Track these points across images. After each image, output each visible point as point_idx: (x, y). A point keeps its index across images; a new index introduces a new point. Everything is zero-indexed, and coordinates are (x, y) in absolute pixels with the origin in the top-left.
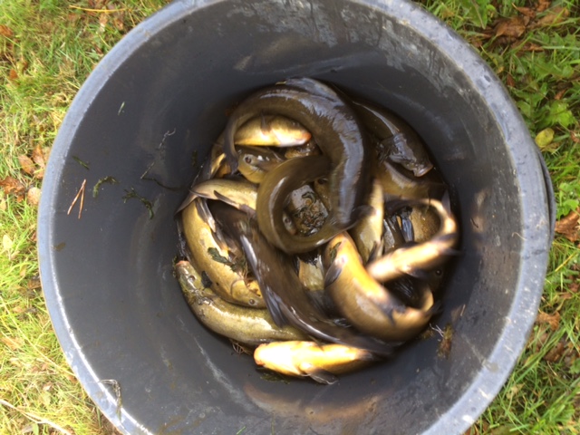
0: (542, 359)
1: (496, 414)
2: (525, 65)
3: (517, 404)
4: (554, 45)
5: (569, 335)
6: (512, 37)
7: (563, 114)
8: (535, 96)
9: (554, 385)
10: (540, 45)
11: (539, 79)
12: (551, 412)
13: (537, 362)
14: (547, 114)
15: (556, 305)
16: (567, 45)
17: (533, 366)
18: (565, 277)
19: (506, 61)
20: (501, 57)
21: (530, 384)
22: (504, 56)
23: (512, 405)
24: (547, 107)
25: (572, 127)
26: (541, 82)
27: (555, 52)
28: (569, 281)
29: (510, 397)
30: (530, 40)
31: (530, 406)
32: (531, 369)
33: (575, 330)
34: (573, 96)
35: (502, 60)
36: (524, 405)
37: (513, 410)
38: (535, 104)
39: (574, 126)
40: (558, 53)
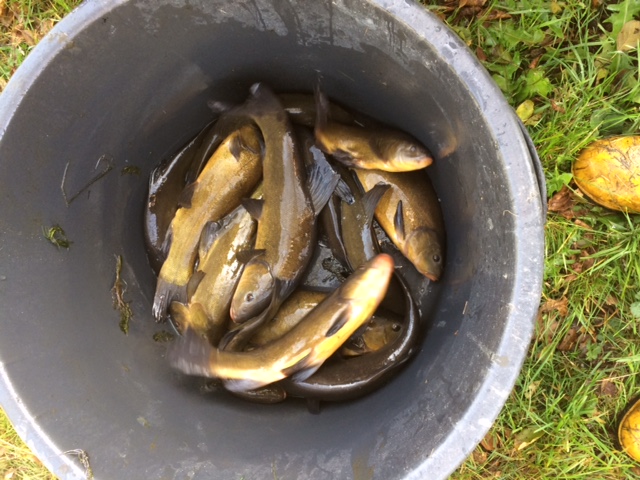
0: (557, 350)
1: (517, 417)
2: (493, 35)
3: (537, 403)
4: (520, 10)
5: (580, 319)
6: (476, 6)
7: (540, 83)
8: (508, 68)
9: (572, 376)
10: (506, 11)
11: (510, 49)
12: (575, 406)
13: (552, 353)
14: (524, 85)
15: (562, 289)
16: (534, 8)
17: (547, 359)
18: (567, 258)
19: (473, 33)
20: (467, 29)
21: (549, 379)
22: (471, 29)
23: (532, 404)
24: (523, 77)
25: (551, 95)
26: (512, 52)
27: (523, 17)
28: (571, 262)
29: (529, 396)
30: (494, 7)
31: (551, 403)
32: (546, 362)
33: (585, 313)
34: (549, 63)
35: (470, 33)
36: (545, 402)
37: (534, 410)
38: (510, 76)
39: (553, 93)
40: (526, 17)
